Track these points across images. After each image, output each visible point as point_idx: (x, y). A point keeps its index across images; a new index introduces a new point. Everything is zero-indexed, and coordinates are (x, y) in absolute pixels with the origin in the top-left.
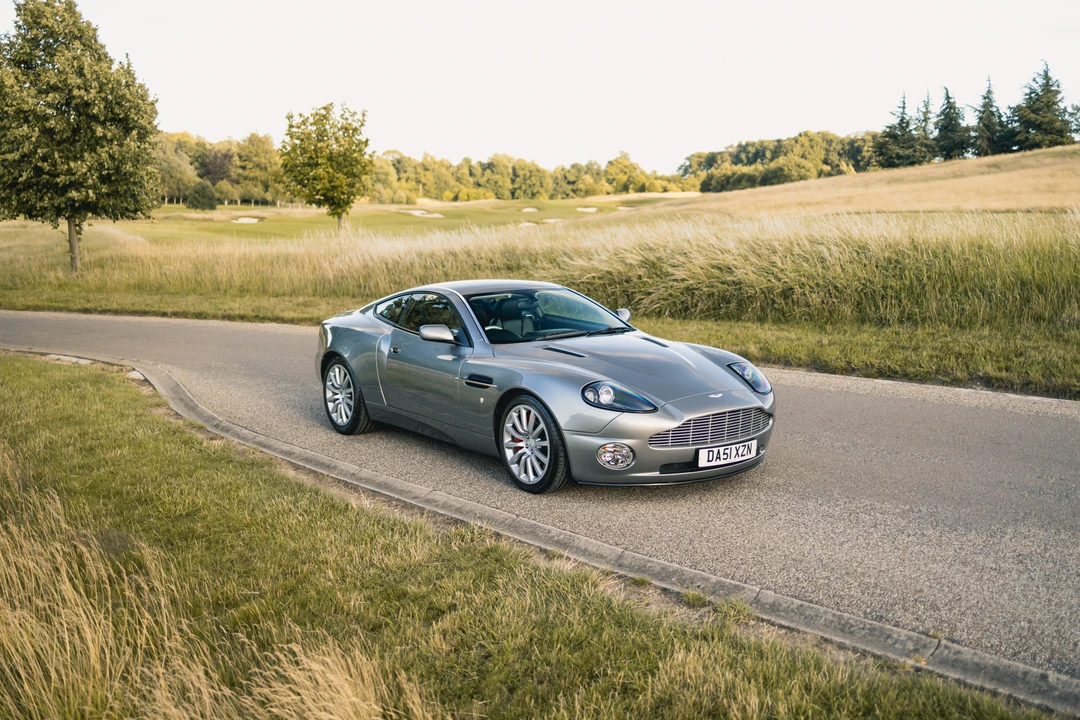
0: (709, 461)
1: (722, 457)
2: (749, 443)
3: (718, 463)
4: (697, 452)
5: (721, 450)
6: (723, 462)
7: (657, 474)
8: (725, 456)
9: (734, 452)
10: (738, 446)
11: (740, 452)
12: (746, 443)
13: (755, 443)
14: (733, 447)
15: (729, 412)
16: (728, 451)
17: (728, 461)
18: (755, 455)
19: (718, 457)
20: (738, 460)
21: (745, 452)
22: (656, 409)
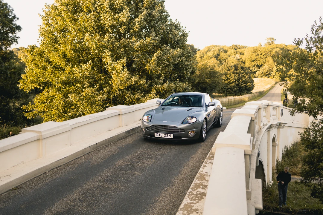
0: (157, 136)
2: (170, 134)
3: (159, 137)
4: (155, 133)
8: (161, 136)
11: (166, 135)
18: (172, 138)
19: (159, 135)
20: (165, 137)
21: (168, 136)
22: (150, 122)
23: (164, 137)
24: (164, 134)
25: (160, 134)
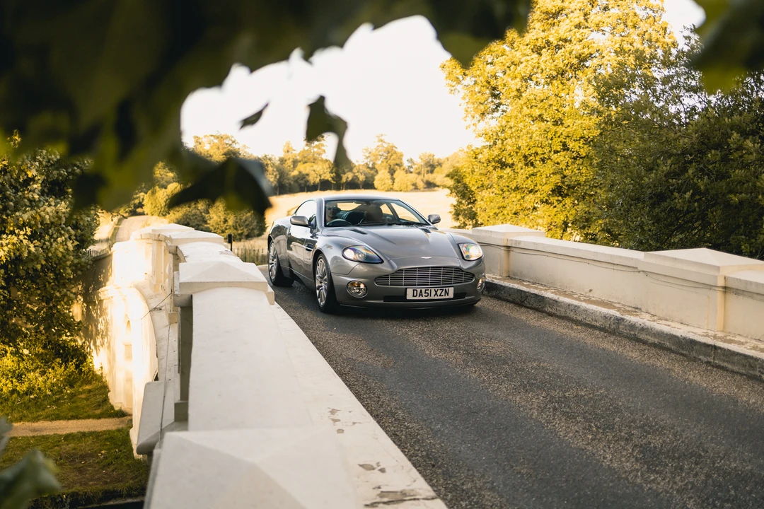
0: (414, 296)
1: (424, 294)
2: (447, 289)
3: (421, 298)
4: (405, 290)
6: (424, 298)
7: (382, 301)
8: (426, 295)
9: (433, 293)
10: (436, 289)
11: (439, 293)
12: (444, 289)
13: (452, 290)
15: (432, 267)
16: (429, 292)
17: (429, 298)
18: (452, 297)
19: (421, 294)
20: (436, 297)
21: (443, 294)
22: (382, 262)
23: (432, 297)
24: (433, 290)
25: (423, 290)
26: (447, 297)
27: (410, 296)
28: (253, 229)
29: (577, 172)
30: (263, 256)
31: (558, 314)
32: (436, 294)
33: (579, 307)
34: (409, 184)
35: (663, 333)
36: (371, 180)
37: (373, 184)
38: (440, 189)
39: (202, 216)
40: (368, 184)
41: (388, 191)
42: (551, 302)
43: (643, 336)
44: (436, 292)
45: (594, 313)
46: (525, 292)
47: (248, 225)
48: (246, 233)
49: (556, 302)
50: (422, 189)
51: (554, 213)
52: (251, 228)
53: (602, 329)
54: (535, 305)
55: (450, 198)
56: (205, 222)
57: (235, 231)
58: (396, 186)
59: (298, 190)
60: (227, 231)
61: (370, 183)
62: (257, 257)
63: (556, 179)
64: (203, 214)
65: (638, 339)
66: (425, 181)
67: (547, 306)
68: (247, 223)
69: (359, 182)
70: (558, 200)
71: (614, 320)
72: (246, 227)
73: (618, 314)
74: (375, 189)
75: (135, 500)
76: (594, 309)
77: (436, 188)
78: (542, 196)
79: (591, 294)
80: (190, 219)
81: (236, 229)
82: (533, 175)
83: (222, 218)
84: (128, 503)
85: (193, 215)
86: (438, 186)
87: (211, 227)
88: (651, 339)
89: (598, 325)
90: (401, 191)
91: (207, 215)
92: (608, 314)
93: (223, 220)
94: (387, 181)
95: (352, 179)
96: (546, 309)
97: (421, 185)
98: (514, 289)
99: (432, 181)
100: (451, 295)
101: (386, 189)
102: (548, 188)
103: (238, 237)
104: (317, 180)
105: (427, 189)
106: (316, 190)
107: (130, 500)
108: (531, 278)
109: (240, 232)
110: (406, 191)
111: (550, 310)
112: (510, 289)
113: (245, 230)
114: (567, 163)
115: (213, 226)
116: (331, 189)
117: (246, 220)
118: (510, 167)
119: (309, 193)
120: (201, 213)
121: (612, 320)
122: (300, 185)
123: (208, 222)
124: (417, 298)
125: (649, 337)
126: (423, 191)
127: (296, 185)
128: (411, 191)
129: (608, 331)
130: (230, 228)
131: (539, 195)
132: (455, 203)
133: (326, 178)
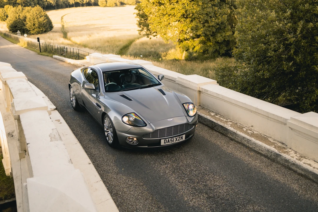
0: (165, 143)
1: (170, 141)
2: (182, 136)
4: (160, 140)
5: (170, 139)
6: (170, 143)
7: (147, 147)
8: (171, 141)
9: (175, 139)
10: (176, 137)
11: (178, 139)
12: (180, 136)
13: (184, 136)
14: (175, 138)
15: (174, 126)
16: (173, 140)
17: (173, 143)
20: (177, 142)
21: (180, 139)
22: (146, 125)
23: (175, 142)
26: (182, 140)
27: (163, 143)
28: (47, 28)
29: (192, 8)
30: (55, 49)
31: (236, 140)
32: (176, 140)
33: (250, 141)
34: (113, 3)
35: (308, 170)
36: (97, 2)
37: (98, 4)
38: (127, 6)
39: (23, 23)
40: (96, 4)
41: (105, 7)
42: (232, 132)
43: (294, 168)
44: (176, 139)
45: (260, 146)
46: (215, 123)
47: (45, 26)
48: (44, 30)
49: (235, 133)
50: (119, 6)
51: (183, 26)
52: (46, 28)
53: (266, 156)
54: (221, 131)
55: (137, 18)
56: (25, 25)
57: (39, 29)
58: (108, 5)
59: (65, 7)
60: (35, 29)
61: (97, 3)
62: (53, 49)
63: (183, 11)
64: (23, 22)
65: (290, 168)
66: (120, 2)
67: (229, 134)
68: (44, 25)
69: (92, 3)
70: (184, 20)
71: (274, 154)
72: (44, 28)
73: (276, 151)
74: (99, 6)
75: (9, 201)
76: (261, 144)
77: (125, 5)
78: (177, 18)
79: (252, 128)
80: (17, 24)
81: (39, 28)
82: (173, 8)
83: (32, 23)
84: (6, 203)
85: (18, 22)
86: (126, 4)
87: (28, 28)
88: (299, 171)
89: (263, 153)
90: (110, 7)
91: (25, 22)
92: (270, 149)
93: (33, 24)
94: (104, 2)
95: (89, 2)
96: (229, 135)
97: (118, 4)
98: (208, 119)
99: (123, 2)
100: (184, 139)
101: (104, 6)
102: (179, 15)
103: (41, 32)
104: (74, 3)
105: (121, 6)
106: (73, 7)
107: (7, 201)
108: (214, 110)
109: (41, 30)
110: (112, 7)
111: (231, 136)
112: (205, 118)
113: (44, 29)
114: (188, 3)
115: (28, 27)
116: (79, 6)
117: (44, 24)
118: (163, 5)
119: (70, 8)
120: (22, 21)
121: (272, 153)
122: (66, 4)
123: (26, 25)
124: (167, 144)
125: (298, 170)
126: (120, 7)
127: (64, 4)
128: (115, 6)
129: (270, 158)
130: (36, 28)
131: (176, 18)
132: (139, 20)
133: (77, 1)
